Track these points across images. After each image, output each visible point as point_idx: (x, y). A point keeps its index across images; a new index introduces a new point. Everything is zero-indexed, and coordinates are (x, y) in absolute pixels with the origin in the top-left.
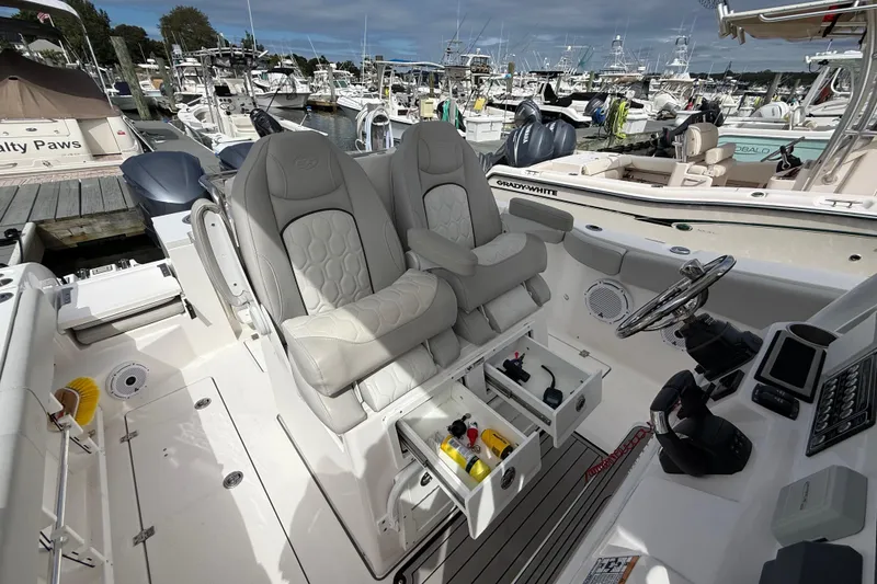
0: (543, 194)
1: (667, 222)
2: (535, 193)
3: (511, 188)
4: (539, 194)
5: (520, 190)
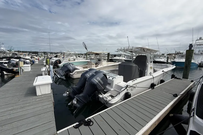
3: (80, 73)
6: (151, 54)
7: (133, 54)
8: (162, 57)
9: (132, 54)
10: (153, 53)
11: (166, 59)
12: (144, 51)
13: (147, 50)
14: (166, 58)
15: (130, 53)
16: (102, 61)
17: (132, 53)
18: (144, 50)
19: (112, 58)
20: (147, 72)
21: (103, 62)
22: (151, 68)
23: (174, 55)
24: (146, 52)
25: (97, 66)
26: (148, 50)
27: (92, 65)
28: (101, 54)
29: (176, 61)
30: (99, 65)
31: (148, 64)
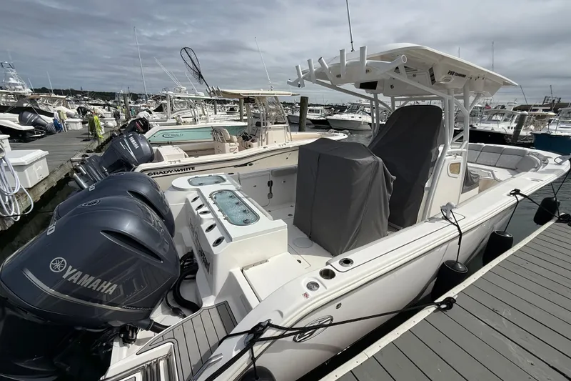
0: (186, 171)
1: (245, 165)
2: (181, 172)
3: (161, 175)
4: (184, 171)
5: (169, 173)
6: (465, 98)
7: (378, 102)
8: (499, 118)
9: (376, 99)
10: (478, 95)
11: (514, 125)
12: (433, 81)
13: (451, 73)
14: (515, 122)
15: (363, 92)
16: (266, 129)
17: (376, 97)
18: (432, 75)
19: (329, 117)
20: (430, 189)
21: (270, 132)
22: (454, 168)
23: (543, 110)
24: (443, 87)
25: (250, 146)
26: (453, 78)
27: (223, 141)
28: (261, 98)
29: (554, 133)
30: (255, 144)
31: (441, 149)
